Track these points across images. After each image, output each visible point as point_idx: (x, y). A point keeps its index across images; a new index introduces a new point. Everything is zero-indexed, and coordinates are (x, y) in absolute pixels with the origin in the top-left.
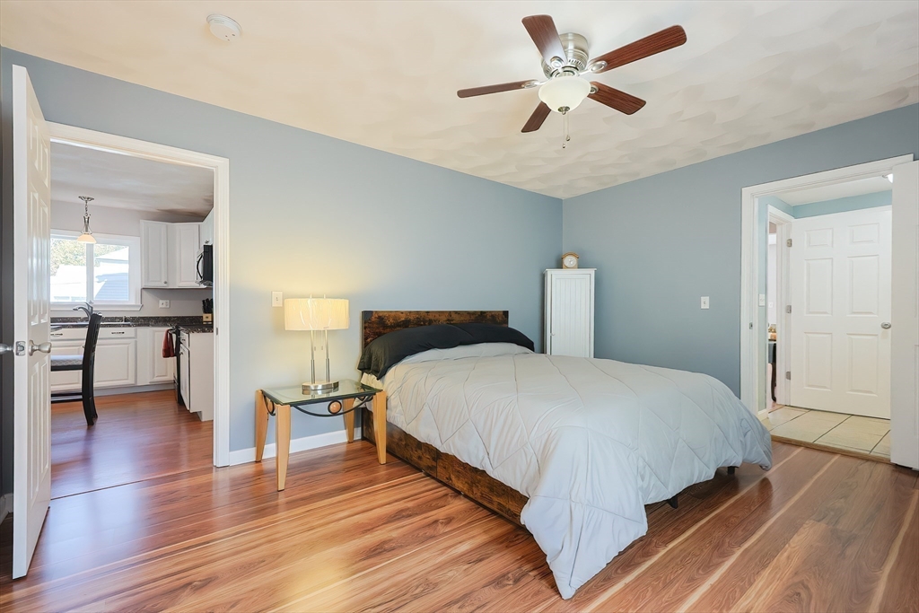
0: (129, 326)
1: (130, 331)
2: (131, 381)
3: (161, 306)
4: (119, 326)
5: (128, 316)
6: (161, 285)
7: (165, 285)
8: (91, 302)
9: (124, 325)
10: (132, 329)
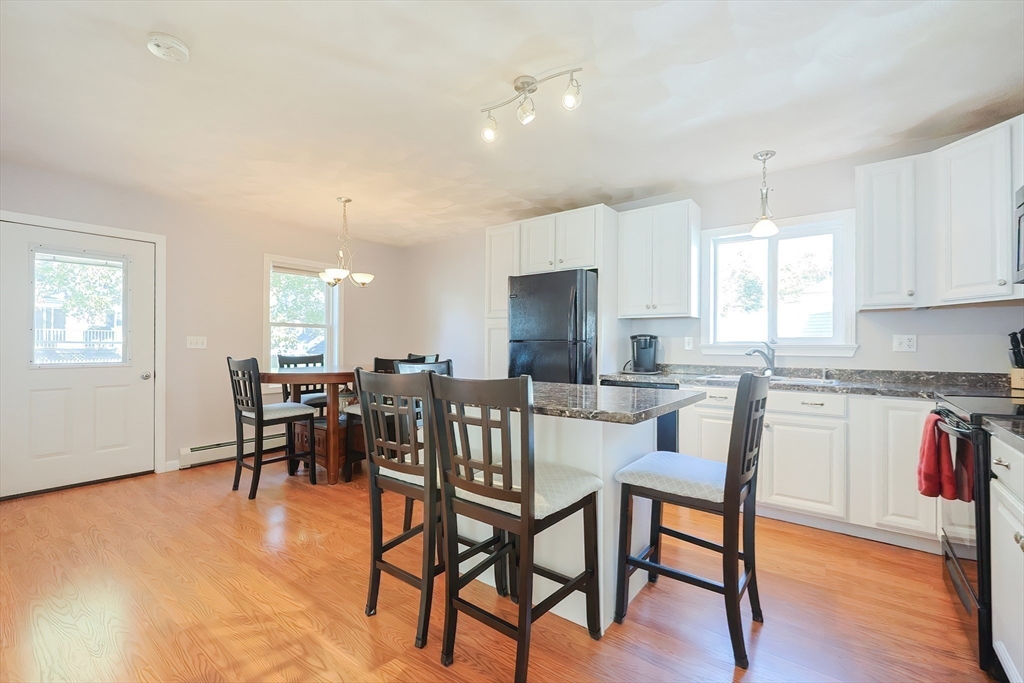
0: (833, 390)
1: (835, 402)
2: (834, 509)
3: (895, 347)
4: (814, 389)
5: (833, 367)
6: (901, 299)
7: (910, 299)
8: (773, 342)
9: (824, 389)
10: (840, 398)
